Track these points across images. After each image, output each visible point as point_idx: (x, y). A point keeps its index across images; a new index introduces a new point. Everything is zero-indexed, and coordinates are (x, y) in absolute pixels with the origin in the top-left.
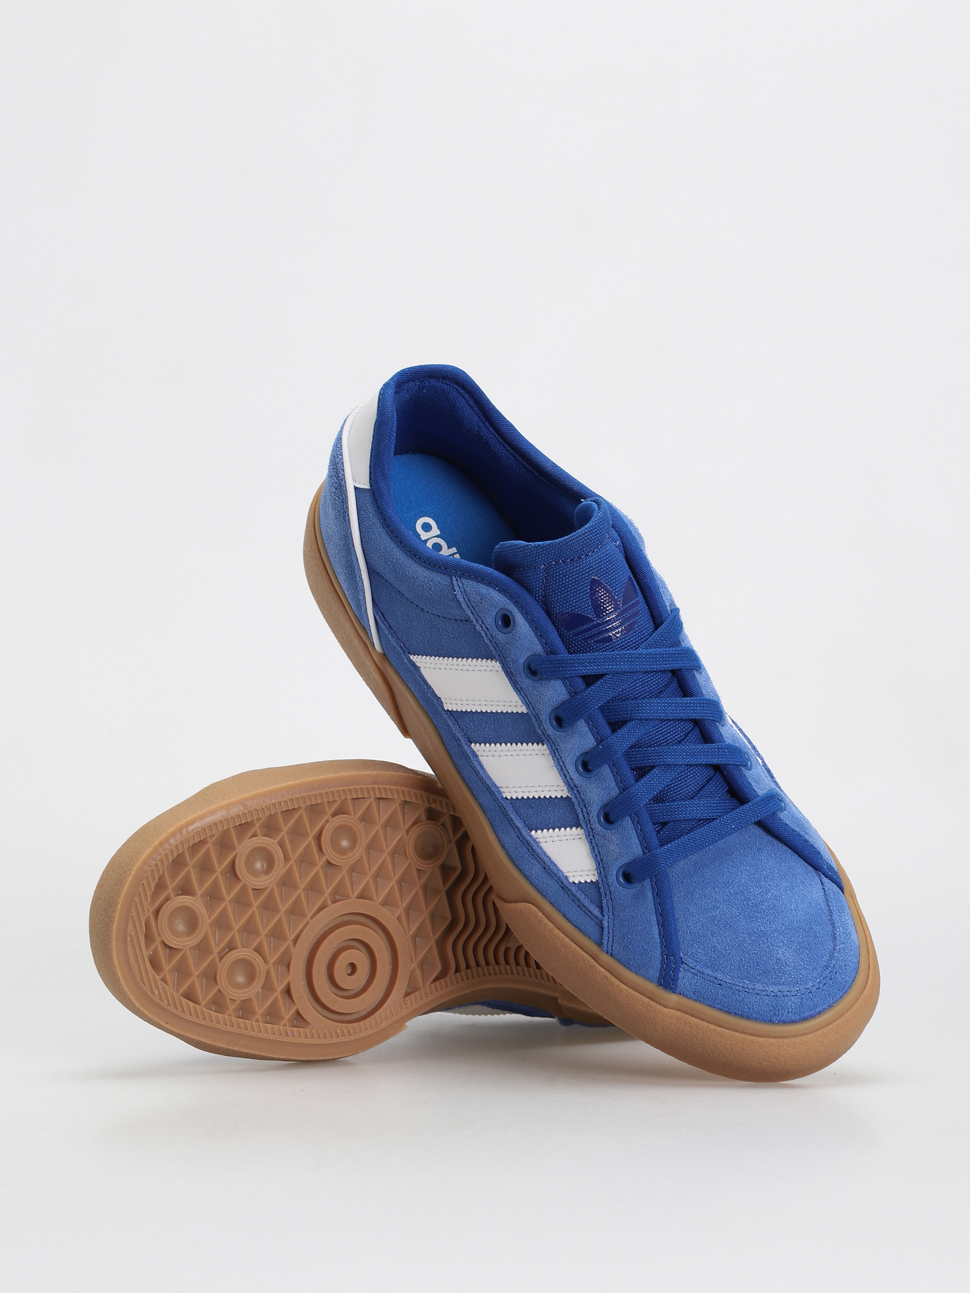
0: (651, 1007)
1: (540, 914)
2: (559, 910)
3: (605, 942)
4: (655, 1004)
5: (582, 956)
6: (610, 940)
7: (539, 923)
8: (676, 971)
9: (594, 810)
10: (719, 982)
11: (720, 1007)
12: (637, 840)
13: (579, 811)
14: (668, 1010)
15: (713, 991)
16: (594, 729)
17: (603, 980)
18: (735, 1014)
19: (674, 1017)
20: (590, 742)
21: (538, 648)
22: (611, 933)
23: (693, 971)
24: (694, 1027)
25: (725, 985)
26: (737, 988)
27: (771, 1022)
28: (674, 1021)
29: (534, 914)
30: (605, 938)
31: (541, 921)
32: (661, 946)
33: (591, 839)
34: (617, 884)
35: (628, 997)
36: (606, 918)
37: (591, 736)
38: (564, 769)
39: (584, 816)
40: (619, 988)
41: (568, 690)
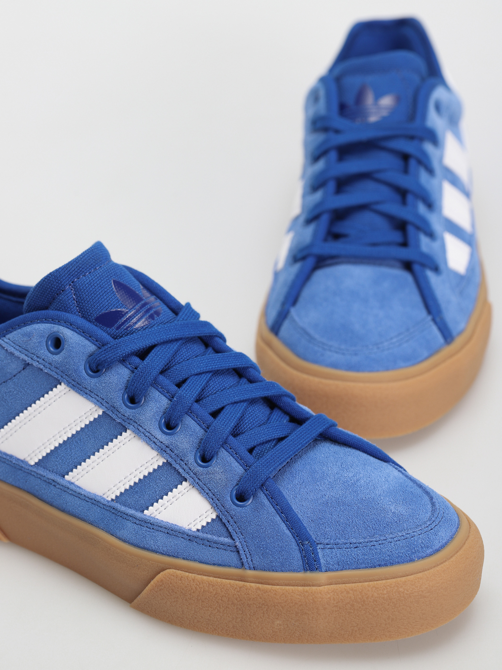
0: (307, 592)
1: (179, 572)
2: (195, 560)
3: (245, 560)
4: (309, 587)
5: (230, 584)
6: (248, 556)
7: (181, 580)
8: (315, 552)
9: (191, 458)
10: (355, 545)
11: (364, 566)
12: (237, 464)
13: (178, 467)
14: (322, 587)
15: (353, 554)
16: (164, 391)
17: (256, 592)
18: (380, 565)
19: (330, 592)
20: (164, 402)
21: (91, 347)
22: (247, 550)
23: (329, 546)
24: (351, 592)
25: (361, 545)
26: (372, 544)
27: (412, 560)
28: (332, 594)
29: (173, 576)
30: (243, 557)
31: (182, 577)
32: (294, 537)
33: (198, 483)
34: (235, 507)
35: (283, 594)
36: (237, 539)
37: (164, 398)
38: (152, 437)
39: (183, 469)
40: (273, 591)
41: (129, 369)
